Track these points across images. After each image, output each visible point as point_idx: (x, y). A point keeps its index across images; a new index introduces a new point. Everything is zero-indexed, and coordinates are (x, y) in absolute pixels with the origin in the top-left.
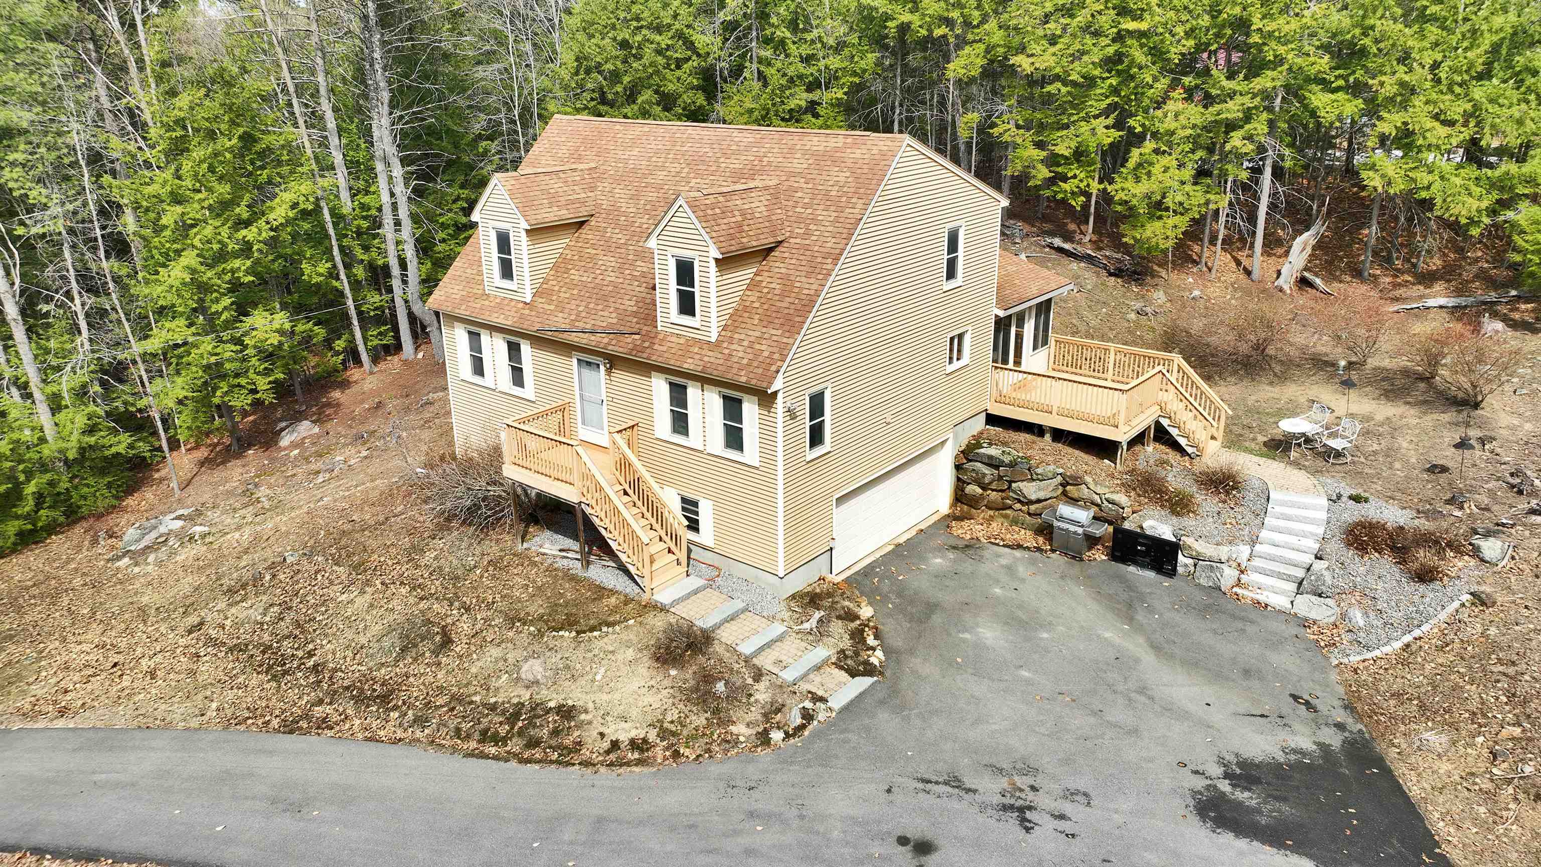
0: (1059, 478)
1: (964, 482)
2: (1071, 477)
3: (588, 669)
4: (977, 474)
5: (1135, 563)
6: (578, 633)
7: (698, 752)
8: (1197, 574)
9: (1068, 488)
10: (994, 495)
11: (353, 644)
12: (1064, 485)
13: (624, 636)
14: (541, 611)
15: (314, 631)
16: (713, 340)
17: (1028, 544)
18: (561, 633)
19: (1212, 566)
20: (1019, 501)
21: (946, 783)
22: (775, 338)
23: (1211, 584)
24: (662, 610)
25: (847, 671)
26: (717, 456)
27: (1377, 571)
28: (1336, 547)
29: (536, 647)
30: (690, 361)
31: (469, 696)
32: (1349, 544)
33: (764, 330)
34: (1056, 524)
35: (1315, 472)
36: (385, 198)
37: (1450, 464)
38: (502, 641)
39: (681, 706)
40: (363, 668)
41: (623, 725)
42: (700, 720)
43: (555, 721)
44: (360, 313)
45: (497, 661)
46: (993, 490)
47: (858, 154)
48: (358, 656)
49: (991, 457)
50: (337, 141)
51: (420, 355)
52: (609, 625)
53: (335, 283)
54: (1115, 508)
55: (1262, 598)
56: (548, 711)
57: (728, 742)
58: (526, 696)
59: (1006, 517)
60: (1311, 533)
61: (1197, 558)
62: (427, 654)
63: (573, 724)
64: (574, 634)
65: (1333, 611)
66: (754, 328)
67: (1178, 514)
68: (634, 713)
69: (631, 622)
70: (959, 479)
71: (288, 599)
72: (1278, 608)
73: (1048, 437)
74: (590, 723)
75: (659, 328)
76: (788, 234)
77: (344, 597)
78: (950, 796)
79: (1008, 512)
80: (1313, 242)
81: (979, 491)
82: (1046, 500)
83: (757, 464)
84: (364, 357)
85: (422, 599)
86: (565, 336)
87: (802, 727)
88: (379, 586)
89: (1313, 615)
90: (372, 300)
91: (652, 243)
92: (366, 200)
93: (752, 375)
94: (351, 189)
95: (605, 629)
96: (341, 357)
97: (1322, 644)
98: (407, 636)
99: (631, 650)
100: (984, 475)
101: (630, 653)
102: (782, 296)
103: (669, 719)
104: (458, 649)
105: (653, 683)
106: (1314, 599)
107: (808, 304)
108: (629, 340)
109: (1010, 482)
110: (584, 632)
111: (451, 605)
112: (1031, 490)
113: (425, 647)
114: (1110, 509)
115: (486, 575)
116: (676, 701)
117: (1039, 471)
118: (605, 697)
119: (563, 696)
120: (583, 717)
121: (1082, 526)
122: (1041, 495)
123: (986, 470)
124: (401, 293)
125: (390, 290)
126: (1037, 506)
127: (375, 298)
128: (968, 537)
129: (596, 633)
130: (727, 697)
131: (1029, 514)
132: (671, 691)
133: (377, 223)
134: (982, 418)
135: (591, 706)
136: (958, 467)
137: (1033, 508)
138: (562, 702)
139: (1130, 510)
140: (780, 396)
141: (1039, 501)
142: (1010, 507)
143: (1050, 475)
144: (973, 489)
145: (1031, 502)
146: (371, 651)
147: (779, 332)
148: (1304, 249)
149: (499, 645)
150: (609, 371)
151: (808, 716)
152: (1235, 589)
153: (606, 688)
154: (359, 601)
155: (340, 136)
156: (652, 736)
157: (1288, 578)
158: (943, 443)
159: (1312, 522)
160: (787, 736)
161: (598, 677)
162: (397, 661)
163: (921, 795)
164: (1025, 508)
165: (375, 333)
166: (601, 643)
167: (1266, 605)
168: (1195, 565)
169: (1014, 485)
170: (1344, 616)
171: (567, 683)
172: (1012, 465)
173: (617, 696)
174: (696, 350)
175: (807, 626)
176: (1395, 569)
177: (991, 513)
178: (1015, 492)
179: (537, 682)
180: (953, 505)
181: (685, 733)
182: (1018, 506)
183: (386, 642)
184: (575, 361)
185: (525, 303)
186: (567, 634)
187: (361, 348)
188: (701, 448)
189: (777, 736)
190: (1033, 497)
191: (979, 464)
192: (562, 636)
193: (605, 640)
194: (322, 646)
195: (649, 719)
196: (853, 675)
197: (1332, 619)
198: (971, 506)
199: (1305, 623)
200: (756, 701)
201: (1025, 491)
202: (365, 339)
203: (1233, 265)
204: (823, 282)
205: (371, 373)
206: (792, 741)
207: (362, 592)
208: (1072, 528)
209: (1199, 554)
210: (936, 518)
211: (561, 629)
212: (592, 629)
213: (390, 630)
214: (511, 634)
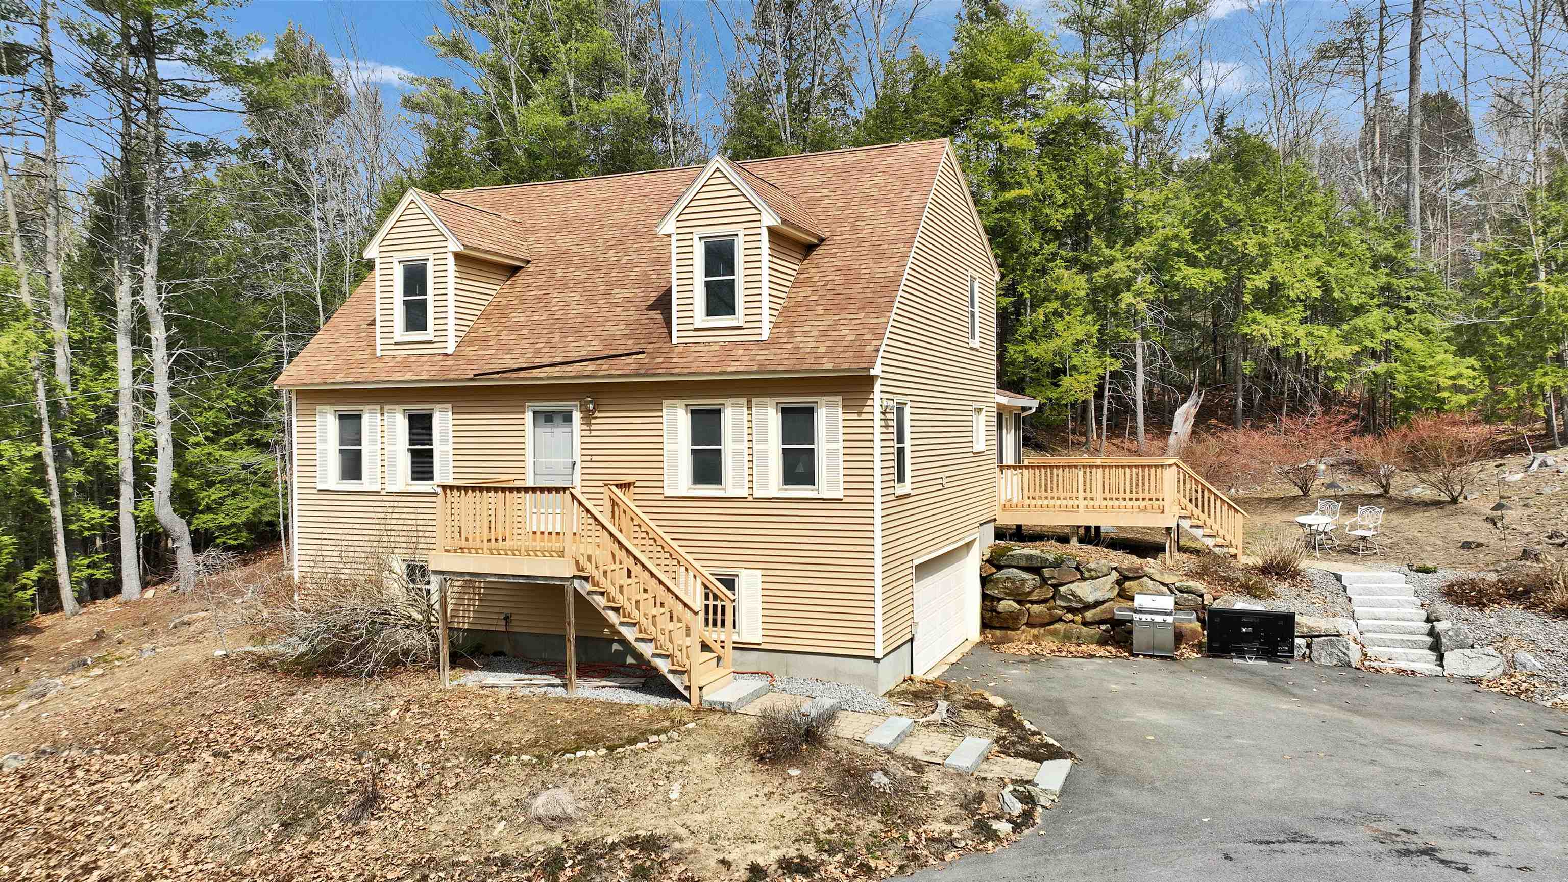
0: (1115, 575)
1: (993, 599)
2: (1128, 570)
3: (650, 788)
4: (1013, 583)
5: (1241, 654)
6: (611, 749)
7: (897, 863)
8: (1315, 654)
9: (1127, 584)
10: (1035, 608)
11: (178, 840)
12: (1119, 583)
13: (689, 741)
14: (528, 736)
15: (89, 837)
16: (765, 337)
17: (1101, 654)
18: (579, 754)
19: (1331, 641)
20: (1070, 610)
21: (1294, 841)
22: (858, 321)
23: (1335, 662)
24: (725, 713)
25: (1025, 756)
26: (769, 500)
27: (1510, 620)
28: (1443, 608)
29: (544, 776)
30: (733, 364)
31: (445, 858)
32: (1458, 603)
33: (837, 317)
34: (1136, 617)
35: (1354, 563)
36: (125, 382)
37: (1482, 541)
38: (477, 782)
39: (830, 811)
40: (210, 866)
41: (751, 847)
42: (873, 824)
43: (632, 858)
44: (68, 534)
45: (477, 807)
46: (1032, 602)
47: (890, 160)
48: (192, 853)
49: (1030, 558)
50: (62, 310)
51: (150, 593)
52: (657, 732)
53: (38, 493)
54: (1191, 597)
55: (1403, 665)
56: (614, 847)
57: (939, 840)
58: (556, 839)
59: (1055, 633)
60: (1407, 601)
61: (1310, 636)
62: (336, 824)
63: (666, 856)
64: (603, 752)
65: (1497, 661)
66: (820, 318)
67: (1259, 597)
68: (761, 830)
69: (691, 725)
70: (984, 597)
71: (18, 811)
72: (1427, 673)
73: (1074, 541)
74: (695, 851)
75: (675, 340)
76: (828, 234)
77: (138, 786)
78: (1316, 852)
79: (1057, 626)
80: (1194, 411)
81: (1015, 605)
82: (1103, 602)
83: (839, 494)
84: (67, 593)
85: (301, 759)
86: (522, 374)
87: (1027, 816)
88: (211, 759)
89: (1473, 672)
90: (87, 516)
91: (669, 226)
92: (97, 388)
93: (837, 361)
94: (73, 372)
95: (653, 738)
96: (30, 592)
97: (1513, 692)
98: (289, 806)
99: (709, 756)
100: (1024, 581)
101: (711, 760)
102: (847, 284)
103: (823, 829)
104: (395, 806)
105: (766, 790)
106: (1467, 652)
107: (890, 286)
108: (628, 362)
109: (1056, 587)
110: (622, 746)
111: (360, 757)
112: (1087, 591)
113: (330, 813)
114: (1186, 600)
115: (410, 714)
116: (819, 806)
117: (1092, 566)
118: (699, 817)
119: (625, 827)
120: (677, 845)
121: (1170, 614)
122: (1099, 596)
123: (1027, 576)
124: (131, 508)
125: (116, 506)
126: (1094, 611)
127: (94, 514)
128: (1027, 653)
129: (640, 745)
130: (896, 791)
131: (1085, 624)
132: (805, 794)
133: (111, 414)
134: (990, 529)
135: (683, 832)
136: (985, 581)
137: (1089, 615)
138: (628, 834)
139: (1210, 596)
140: (877, 387)
141: (1097, 604)
142: (1060, 620)
143: (1105, 570)
144: (1007, 605)
145: (1088, 607)
146: (218, 841)
147: (861, 316)
148: (1187, 419)
149: (472, 787)
150: (588, 417)
151: (1028, 799)
152: (1367, 663)
153: (696, 808)
154: (173, 784)
155: (66, 306)
156: (809, 851)
157: (1415, 644)
158: (969, 545)
159: (1400, 592)
160: (1017, 827)
161: (674, 795)
162: (276, 844)
163: (1278, 856)
164: (1078, 618)
165: (86, 561)
166: (658, 754)
167: (1413, 672)
168: (1309, 646)
169: (1062, 589)
170: (1512, 663)
171: (622, 812)
172: (1058, 563)
173: (719, 813)
174: (741, 352)
175: (933, 717)
176: (1529, 614)
177: (1035, 631)
178: (1064, 598)
179: (568, 819)
180: (982, 632)
181: (858, 841)
182: (1070, 616)
183: (249, 823)
184: (529, 416)
185: (446, 355)
186: (591, 753)
187: (64, 579)
188: (744, 493)
189: (1003, 827)
190: (1091, 599)
191: (1015, 570)
192: (584, 758)
193: (660, 750)
194: (111, 854)
195: (792, 833)
196: (1040, 761)
197: (1500, 670)
198: (1008, 628)
199: (1474, 681)
200: (938, 793)
201: (1080, 593)
202: (71, 569)
203: (1114, 448)
204: (902, 263)
205: (75, 614)
206: (1026, 832)
207: (177, 771)
208: (1159, 618)
209: (1311, 629)
210: (967, 647)
211: (579, 748)
212: (632, 741)
213: (251, 804)
214: (488, 770)
